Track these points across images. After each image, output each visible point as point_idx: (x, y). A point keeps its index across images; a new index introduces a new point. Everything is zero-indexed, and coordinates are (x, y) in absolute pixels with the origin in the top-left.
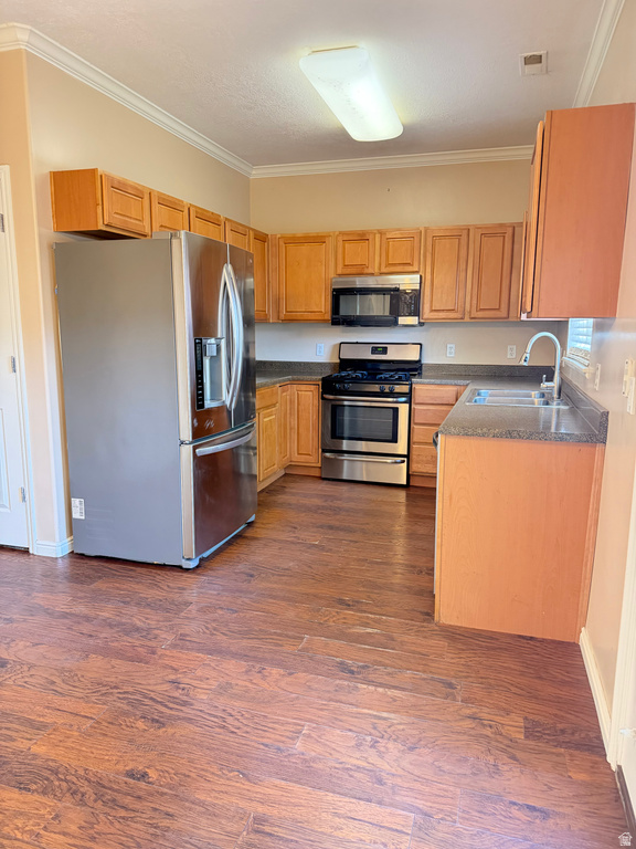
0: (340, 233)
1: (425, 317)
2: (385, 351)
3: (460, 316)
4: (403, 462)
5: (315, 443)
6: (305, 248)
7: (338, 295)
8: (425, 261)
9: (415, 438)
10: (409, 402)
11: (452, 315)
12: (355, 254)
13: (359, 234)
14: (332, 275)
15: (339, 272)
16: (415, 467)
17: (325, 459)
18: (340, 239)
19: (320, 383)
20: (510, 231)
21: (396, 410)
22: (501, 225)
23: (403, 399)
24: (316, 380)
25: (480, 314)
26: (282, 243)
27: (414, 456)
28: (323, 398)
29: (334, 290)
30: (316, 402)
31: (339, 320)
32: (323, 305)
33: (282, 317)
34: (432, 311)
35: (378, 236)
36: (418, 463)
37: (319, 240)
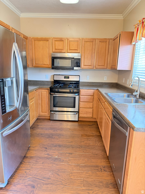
0: (54, 38)
1: (82, 67)
2: (68, 78)
3: (93, 67)
4: (77, 114)
5: (48, 109)
6: (41, 43)
7: (53, 59)
8: (82, 49)
9: (81, 106)
10: (79, 95)
11: (90, 67)
12: (59, 45)
13: (60, 39)
14: (51, 52)
15: (54, 51)
16: (81, 115)
17: (51, 114)
18: (54, 40)
19: (49, 89)
20: (108, 41)
21: (75, 98)
22: (105, 39)
23: (77, 94)
24: (47, 88)
25: (99, 67)
26: (33, 40)
27: (80, 112)
28: (50, 94)
29: (52, 57)
30: (48, 95)
31: (54, 67)
32: (48, 62)
33: (34, 65)
34: (84, 65)
35: (66, 40)
36: (81, 114)
37: (46, 40)
